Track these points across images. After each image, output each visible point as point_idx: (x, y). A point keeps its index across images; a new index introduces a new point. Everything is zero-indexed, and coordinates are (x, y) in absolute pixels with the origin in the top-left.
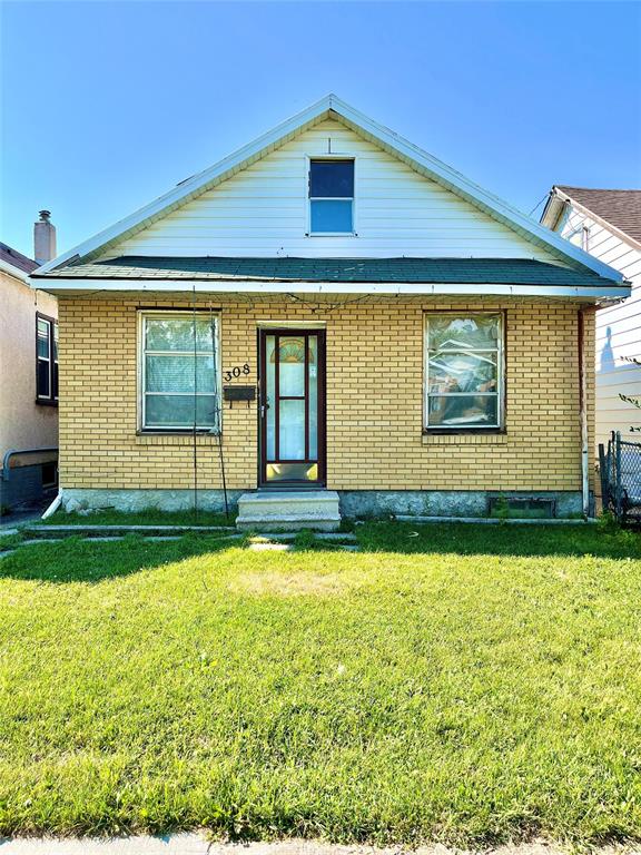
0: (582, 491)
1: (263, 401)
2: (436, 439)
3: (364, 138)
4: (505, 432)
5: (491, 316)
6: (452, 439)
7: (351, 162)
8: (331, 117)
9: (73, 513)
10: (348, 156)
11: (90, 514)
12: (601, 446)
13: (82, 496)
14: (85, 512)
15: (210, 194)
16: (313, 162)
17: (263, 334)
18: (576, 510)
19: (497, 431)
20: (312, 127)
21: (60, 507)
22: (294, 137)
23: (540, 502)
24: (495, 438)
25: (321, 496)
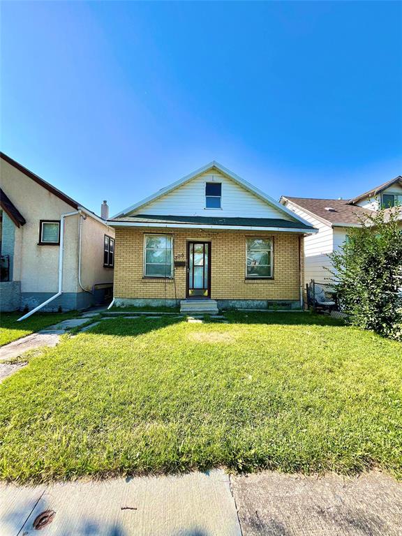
0: (300, 300)
1: (188, 267)
2: (250, 281)
3: (225, 176)
4: (273, 279)
5: (268, 239)
6: (256, 281)
7: (221, 184)
8: (214, 169)
9: (119, 307)
10: (219, 182)
11: (125, 308)
12: (307, 285)
13: (122, 301)
14: (123, 307)
15: (171, 194)
16: (207, 184)
17: (189, 243)
18: (298, 306)
19: (271, 279)
20: (207, 171)
21: (114, 305)
22: (201, 175)
23: (285, 304)
24: (270, 281)
25: (210, 302)
